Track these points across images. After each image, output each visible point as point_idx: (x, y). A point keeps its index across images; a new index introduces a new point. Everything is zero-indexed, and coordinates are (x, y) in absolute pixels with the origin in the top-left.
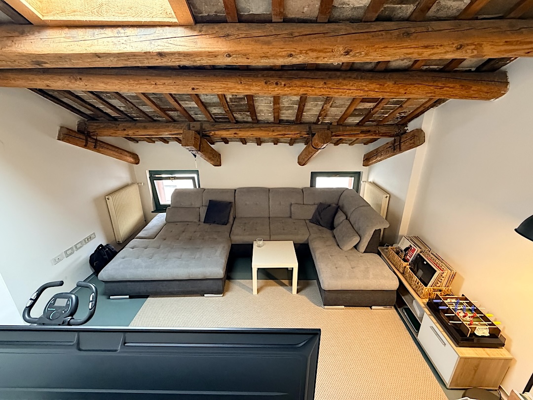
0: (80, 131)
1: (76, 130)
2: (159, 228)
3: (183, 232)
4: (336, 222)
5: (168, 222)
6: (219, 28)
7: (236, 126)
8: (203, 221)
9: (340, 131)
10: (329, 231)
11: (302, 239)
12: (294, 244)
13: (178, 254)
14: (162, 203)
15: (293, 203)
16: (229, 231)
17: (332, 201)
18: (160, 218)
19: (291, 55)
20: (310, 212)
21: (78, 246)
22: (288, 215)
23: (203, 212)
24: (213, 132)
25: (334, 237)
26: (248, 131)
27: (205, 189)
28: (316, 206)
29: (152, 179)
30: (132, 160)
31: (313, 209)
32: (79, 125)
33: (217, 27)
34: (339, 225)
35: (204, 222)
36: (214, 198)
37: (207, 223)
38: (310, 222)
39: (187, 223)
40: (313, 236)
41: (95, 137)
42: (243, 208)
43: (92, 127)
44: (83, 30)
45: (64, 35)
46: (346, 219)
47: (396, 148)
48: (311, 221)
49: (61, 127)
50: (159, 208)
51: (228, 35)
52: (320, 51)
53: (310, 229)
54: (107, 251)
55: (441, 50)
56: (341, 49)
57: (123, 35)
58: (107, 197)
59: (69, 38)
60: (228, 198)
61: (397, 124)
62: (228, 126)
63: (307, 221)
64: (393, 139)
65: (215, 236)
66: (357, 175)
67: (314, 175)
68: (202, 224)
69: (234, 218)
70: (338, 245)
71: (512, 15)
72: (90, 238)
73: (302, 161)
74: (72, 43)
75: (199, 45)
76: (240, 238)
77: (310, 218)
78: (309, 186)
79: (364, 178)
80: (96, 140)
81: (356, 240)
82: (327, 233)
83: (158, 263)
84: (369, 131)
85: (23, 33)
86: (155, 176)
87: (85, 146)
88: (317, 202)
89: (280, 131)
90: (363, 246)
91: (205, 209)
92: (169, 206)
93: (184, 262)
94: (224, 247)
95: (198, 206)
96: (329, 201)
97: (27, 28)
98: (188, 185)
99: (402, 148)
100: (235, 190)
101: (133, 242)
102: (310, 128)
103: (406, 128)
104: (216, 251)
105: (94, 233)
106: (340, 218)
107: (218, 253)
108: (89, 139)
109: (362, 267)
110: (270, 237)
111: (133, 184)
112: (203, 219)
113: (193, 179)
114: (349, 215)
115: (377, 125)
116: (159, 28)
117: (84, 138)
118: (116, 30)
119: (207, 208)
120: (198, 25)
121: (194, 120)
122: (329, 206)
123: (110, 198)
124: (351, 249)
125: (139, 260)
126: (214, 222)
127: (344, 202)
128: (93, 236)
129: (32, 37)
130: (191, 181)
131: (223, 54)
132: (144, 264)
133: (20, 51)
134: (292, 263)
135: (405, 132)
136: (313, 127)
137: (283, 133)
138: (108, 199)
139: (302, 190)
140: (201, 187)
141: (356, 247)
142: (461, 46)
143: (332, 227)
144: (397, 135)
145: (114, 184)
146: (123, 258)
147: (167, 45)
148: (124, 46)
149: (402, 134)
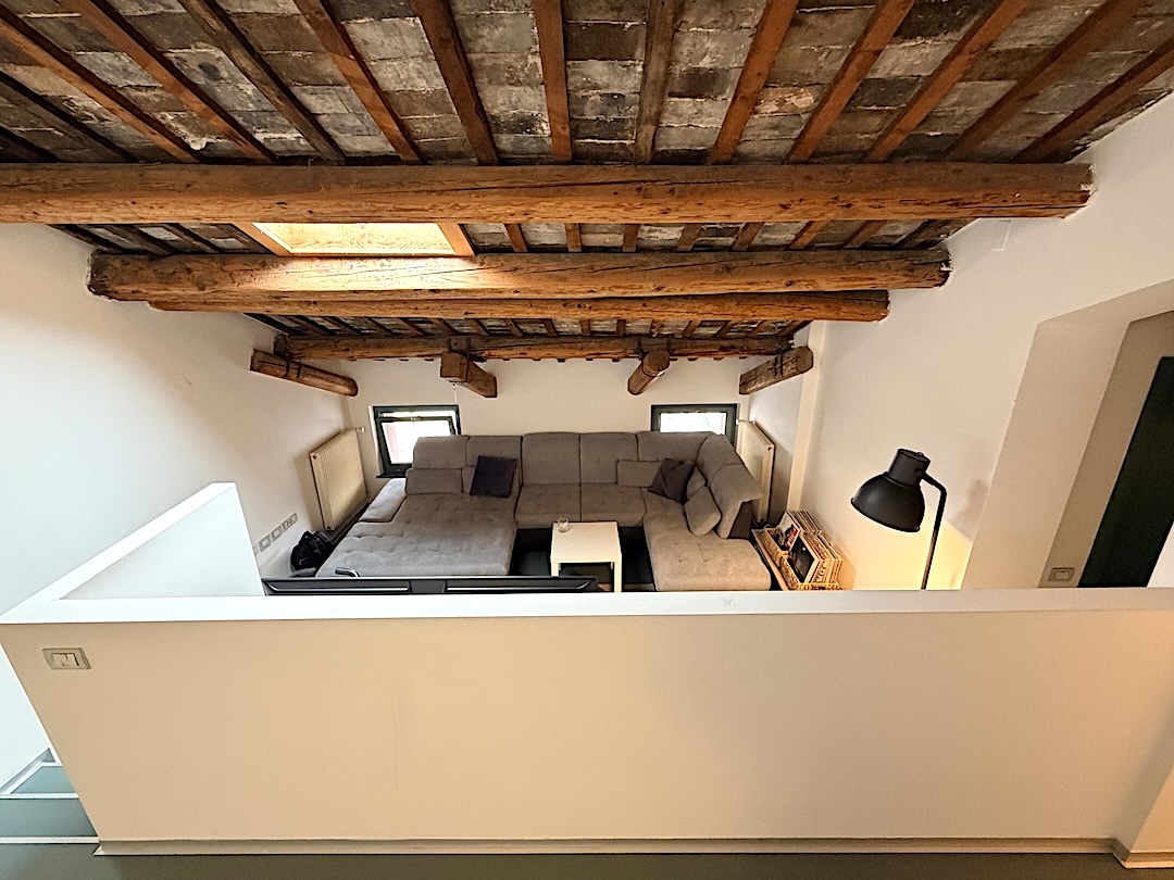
0: (277, 354)
1: (272, 352)
2: (396, 504)
3: (437, 510)
4: (690, 490)
5: (409, 493)
6: (505, 260)
7: (524, 342)
8: (469, 491)
9: (686, 347)
10: (679, 505)
11: (631, 519)
12: (620, 529)
13: (434, 544)
14: (394, 460)
15: (620, 458)
16: (513, 507)
17: (687, 455)
18: (394, 488)
19: (592, 291)
20: (649, 475)
21: (276, 534)
22: (614, 481)
23: (468, 477)
24: (487, 352)
25: (685, 514)
26: (541, 349)
27: (469, 437)
28: (660, 464)
29: (379, 421)
30: (347, 390)
31: (655, 468)
32: (276, 344)
33: (502, 258)
34: (693, 495)
35: (471, 494)
36: (487, 452)
37: (476, 494)
38: (649, 491)
39: (441, 496)
40: (650, 514)
41: (298, 361)
42: (536, 468)
43: (296, 346)
44: (339, 261)
45: (315, 268)
46: (706, 485)
47: (777, 373)
48: (651, 489)
49: (255, 351)
50: (390, 470)
51: (516, 269)
52: (625, 288)
53: (648, 502)
54: (318, 542)
55: (769, 286)
56: (650, 285)
57: (387, 268)
58: (312, 455)
59: (321, 271)
60: (509, 452)
61: (776, 335)
62: (509, 342)
63: (645, 490)
64: (774, 357)
65: (491, 516)
66: (731, 410)
67: (656, 411)
68: (468, 499)
69: (521, 486)
70: (688, 527)
71: (849, 246)
72: (290, 522)
73: (635, 388)
74: (326, 278)
75: (481, 281)
76: (531, 519)
77: (650, 483)
78: (649, 429)
79: (742, 415)
80: (300, 364)
81: (713, 520)
82: (675, 508)
83: (404, 558)
84: (733, 347)
85: (264, 266)
86: (382, 415)
87: (285, 377)
88: (661, 457)
89: (591, 349)
90: (725, 530)
91: (472, 472)
92: (409, 466)
93: (443, 556)
94: (506, 533)
95: (459, 467)
96: (680, 455)
97: (269, 259)
98: (441, 430)
99: (786, 373)
100: (522, 438)
101: (357, 528)
102: (640, 344)
103: (791, 342)
104: (494, 539)
105: (295, 514)
106: (697, 483)
107: (497, 543)
108: (291, 365)
109: (720, 559)
110: (581, 517)
111: (347, 430)
112: (468, 490)
113: (449, 419)
114: (710, 480)
115: (747, 337)
116: (431, 260)
117: (284, 363)
118: (379, 262)
119: (474, 469)
120: (480, 256)
121: (457, 333)
122: (681, 463)
123: (318, 455)
124: (709, 533)
125: (374, 555)
126: (487, 494)
127: (705, 457)
128: (293, 518)
129: (276, 271)
130: (446, 422)
131: (510, 291)
132: (382, 560)
133: (260, 287)
134: (612, 554)
135: (789, 348)
136: (645, 341)
137: (597, 351)
138: (315, 457)
139: (636, 436)
140: (463, 433)
141: (715, 529)
142: (791, 283)
143: (683, 500)
144: (777, 352)
145: (320, 432)
146: (349, 551)
147: (443, 281)
148: (391, 282)
149: (785, 351)
